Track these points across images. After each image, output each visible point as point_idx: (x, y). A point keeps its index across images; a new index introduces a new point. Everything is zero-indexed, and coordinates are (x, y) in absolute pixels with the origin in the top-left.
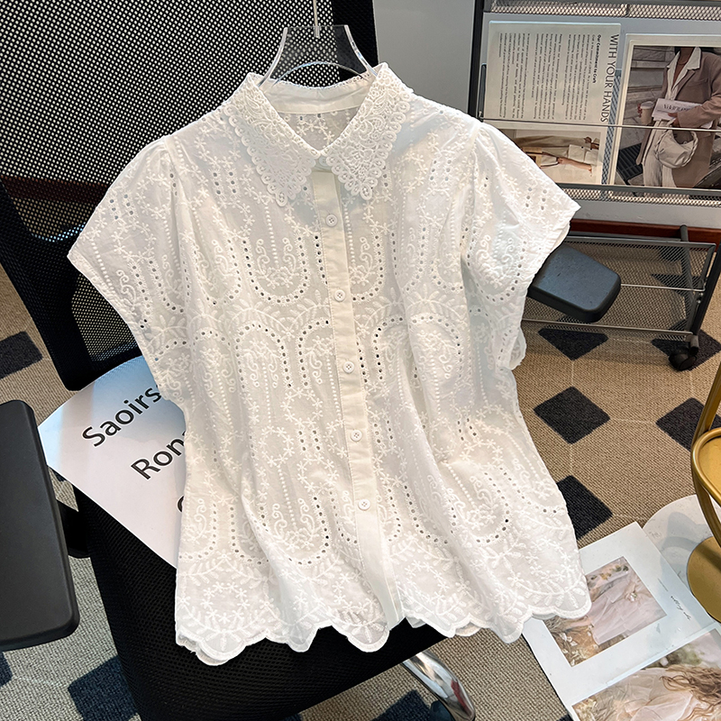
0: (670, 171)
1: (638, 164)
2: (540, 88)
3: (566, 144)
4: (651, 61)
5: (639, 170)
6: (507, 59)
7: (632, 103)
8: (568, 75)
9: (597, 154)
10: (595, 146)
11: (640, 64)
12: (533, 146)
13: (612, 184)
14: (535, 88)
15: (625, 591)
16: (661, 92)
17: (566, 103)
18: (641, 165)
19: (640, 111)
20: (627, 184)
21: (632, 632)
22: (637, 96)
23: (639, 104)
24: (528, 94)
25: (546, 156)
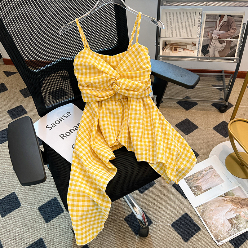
0: (218, 52)
1: (208, 50)
2: (178, 28)
4: (211, 19)
5: (208, 52)
6: (167, 20)
7: (206, 32)
8: (186, 24)
10: (195, 45)
11: (208, 20)
12: (176, 45)
13: (200, 56)
14: (176, 28)
15: (212, 175)
16: (215, 28)
17: (186, 32)
18: (209, 50)
20: (205, 56)
21: (214, 187)
22: (208, 30)
23: (208, 32)
24: (174, 30)
25: (180, 48)
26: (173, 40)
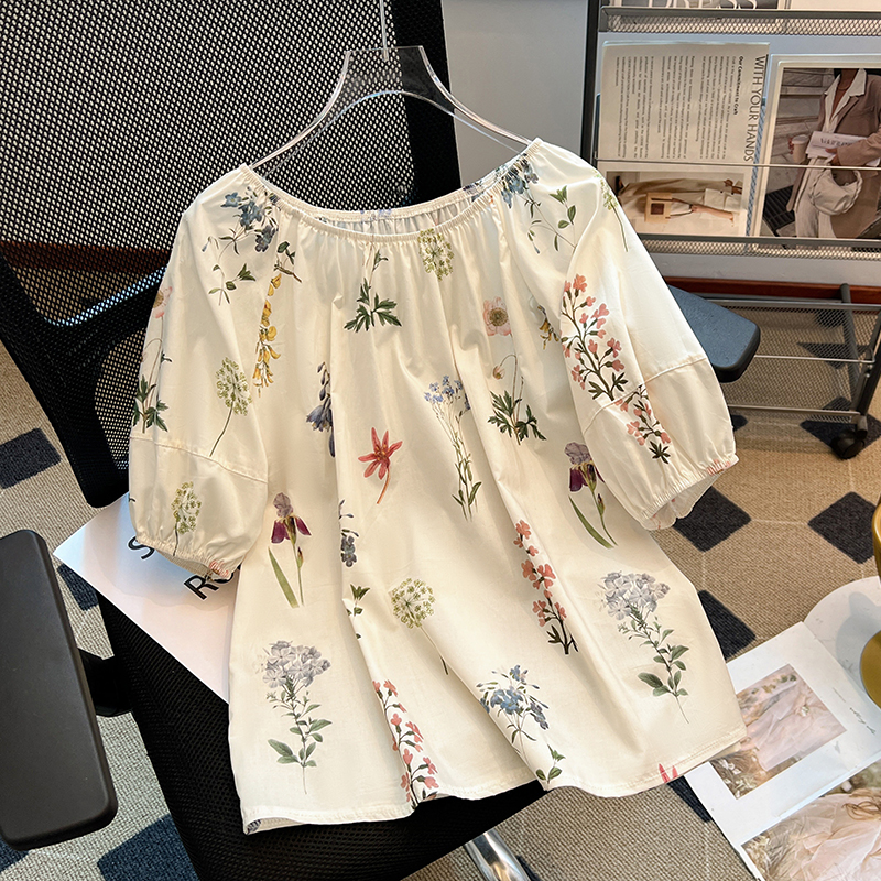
0: (828, 218)
1: (789, 210)
2: (668, 121)
3: (702, 188)
4: (804, 87)
6: (625, 89)
7: (782, 137)
8: (703, 105)
9: (740, 199)
10: (737, 190)
11: (792, 91)
12: (660, 191)
13: (757, 235)
14: (662, 122)
15: (795, 704)
16: (817, 123)
17: (700, 140)
19: (791, 147)
20: (777, 235)
21: (805, 753)
22: (788, 129)
23: (790, 137)
24: (653, 129)
25: (677, 203)
26: (648, 171)
